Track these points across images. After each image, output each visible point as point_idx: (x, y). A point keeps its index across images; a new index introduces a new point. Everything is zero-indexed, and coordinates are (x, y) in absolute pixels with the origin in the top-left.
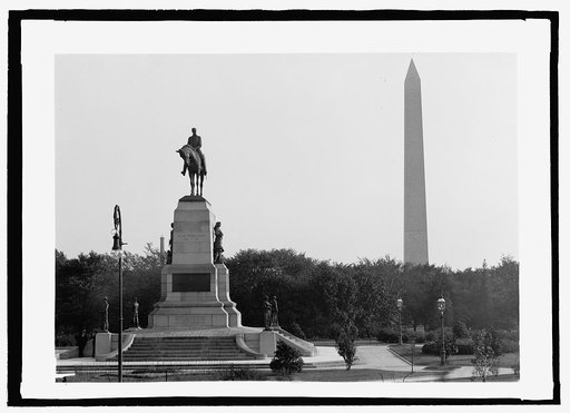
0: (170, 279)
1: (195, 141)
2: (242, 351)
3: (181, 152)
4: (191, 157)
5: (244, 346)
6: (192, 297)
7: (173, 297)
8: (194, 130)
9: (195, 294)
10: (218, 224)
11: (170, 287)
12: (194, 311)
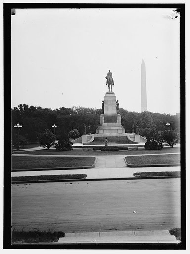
0: (104, 118)
1: (110, 74)
2: (130, 141)
3: (106, 77)
4: (110, 79)
5: (130, 139)
6: (111, 124)
7: (105, 124)
8: (110, 71)
9: (112, 123)
10: (118, 101)
11: (104, 121)
12: (112, 128)
